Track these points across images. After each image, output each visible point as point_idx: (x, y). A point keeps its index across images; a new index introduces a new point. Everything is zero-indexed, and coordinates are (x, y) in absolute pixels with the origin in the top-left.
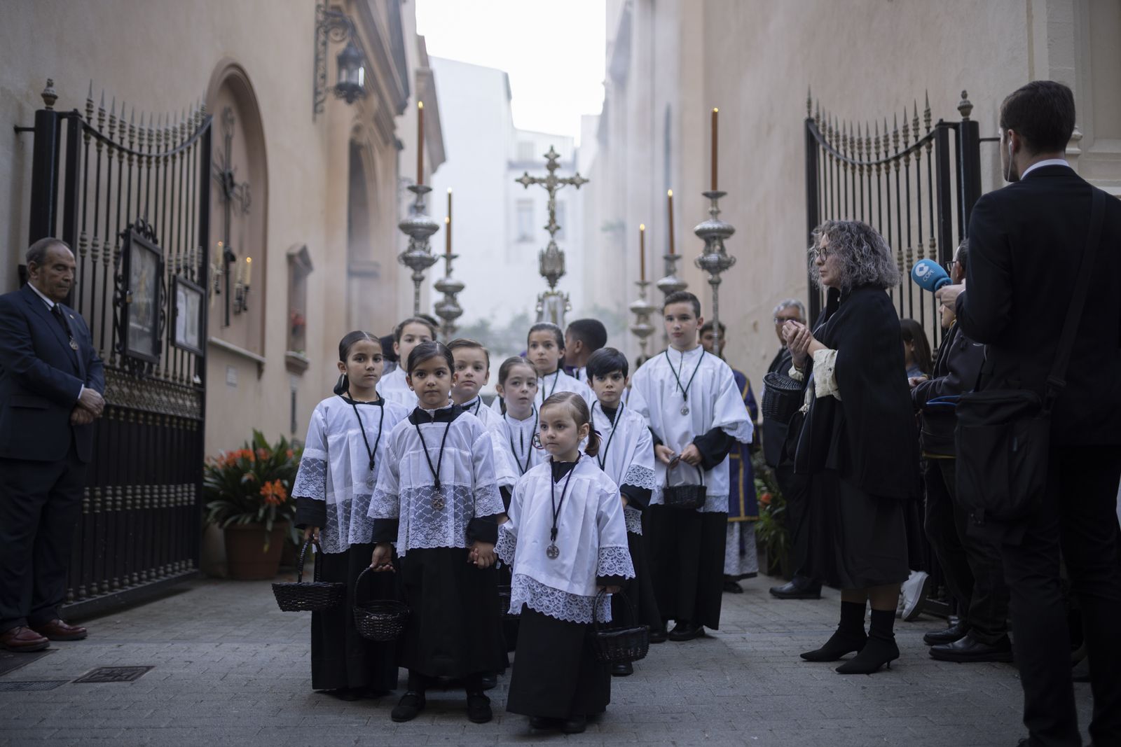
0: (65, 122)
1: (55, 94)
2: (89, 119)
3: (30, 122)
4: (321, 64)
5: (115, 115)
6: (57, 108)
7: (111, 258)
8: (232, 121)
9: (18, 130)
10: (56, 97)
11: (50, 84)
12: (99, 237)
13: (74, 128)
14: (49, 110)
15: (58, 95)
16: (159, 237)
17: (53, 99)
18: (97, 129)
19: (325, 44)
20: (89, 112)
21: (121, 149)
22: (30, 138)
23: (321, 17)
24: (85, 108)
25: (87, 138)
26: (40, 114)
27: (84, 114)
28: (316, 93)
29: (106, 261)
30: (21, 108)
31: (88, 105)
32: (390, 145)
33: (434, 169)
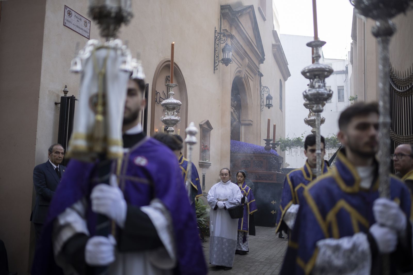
0: (70, 100)
1: (67, 90)
3: (60, 101)
4: (216, 52)
6: (68, 95)
9: (56, 104)
10: (67, 92)
11: (66, 87)
13: (72, 102)
14: (66, 96)
17: (66, 92)
19: (218, 45)
22: (59, 106)
23: (216, 35)
26: (62, 98)
28: (215, 63)
30: (58, 96)
32: (257, 75)
33: (285, 79)
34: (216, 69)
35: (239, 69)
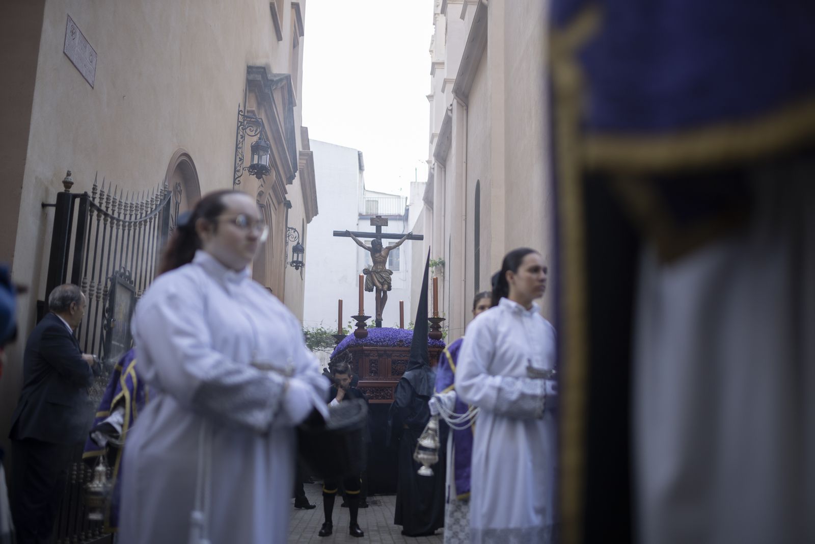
0: (77, 201)
1: (72, 181)
2: (94, 198)
3: (53, 200)
4: (240, 150)
5: (111, 195)
6: (73, 191)
7: (102, 296)
8: (180, 192)
9: (44, 206)
10: (72, 183)
11: (69, 174)
12: (94, 281)
13: (84, 205)
14: (67, 192)
15: (74, 182)
16: (133, 279)
17: (70, 185)
18: (98, 205)
19: (242, 137)
20: (94, 193)
21: (112, 218)
22: (52, 211)
23: (241, 119)
24: (92, 190)
25: (92, 212)
26: (60, 196)
27: (90, 194)
28: (236, 171)
29: (98, 297)
30: (47, 191)
31: (94, 189)
32: (282, 204)
33: (309, 221)
34: (237, 181)
35: (262, 189)
